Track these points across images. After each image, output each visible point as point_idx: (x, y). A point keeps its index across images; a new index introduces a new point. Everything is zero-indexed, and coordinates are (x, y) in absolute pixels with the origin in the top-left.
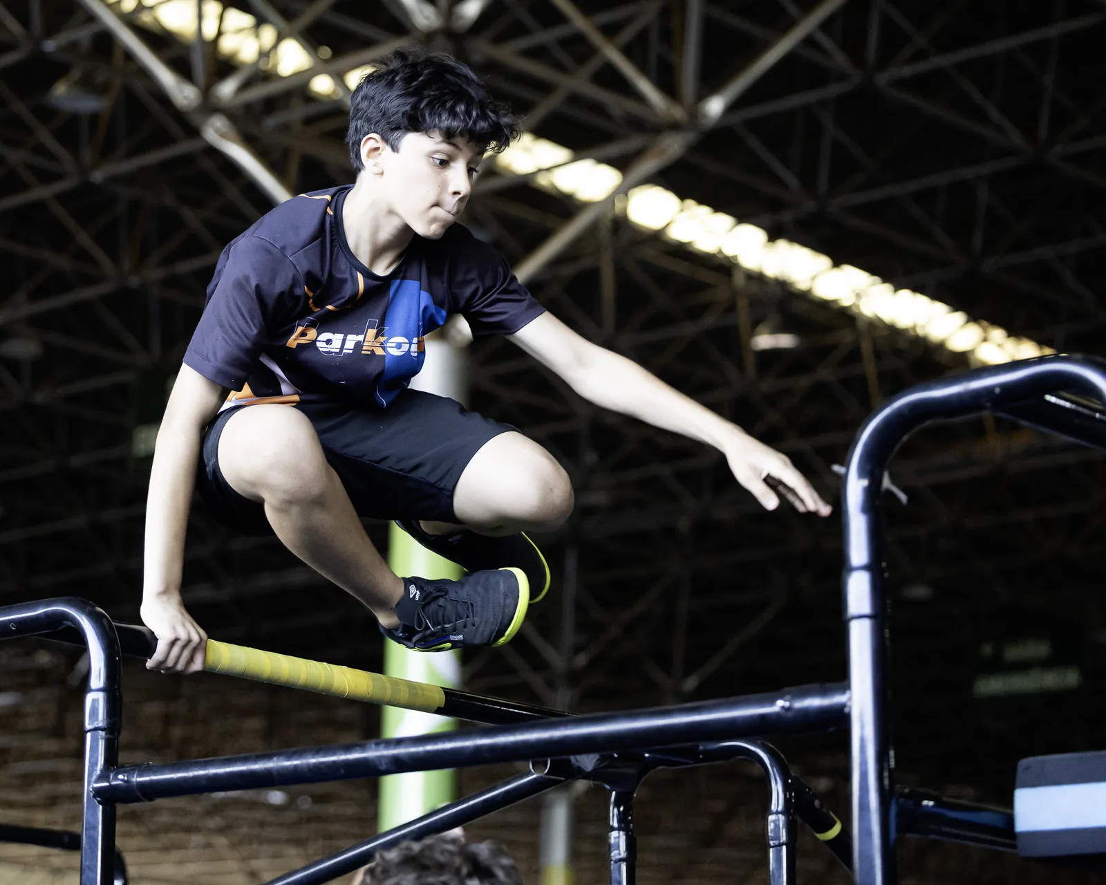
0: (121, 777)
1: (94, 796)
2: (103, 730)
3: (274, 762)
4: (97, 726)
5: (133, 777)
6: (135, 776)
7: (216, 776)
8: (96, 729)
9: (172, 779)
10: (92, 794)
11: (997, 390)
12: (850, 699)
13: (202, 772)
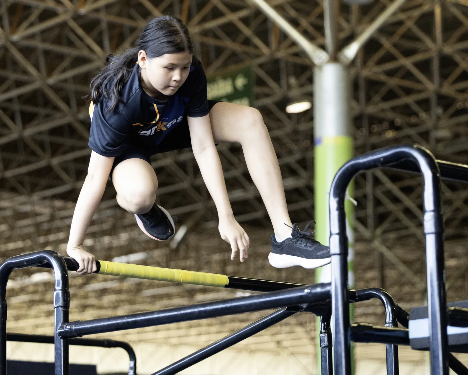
0: (68, 327)
1: (59, 336)
2: (61, 307)
3: (125, 319)
4: (58, 305)
5: (73, 327)
6: (74, 326)
7: (104, 326)
8: (58, 307)
9: (88, 327)
10: (58, 335)
11: (382, 159)
12: (331, 289)
13: (98, 324)
